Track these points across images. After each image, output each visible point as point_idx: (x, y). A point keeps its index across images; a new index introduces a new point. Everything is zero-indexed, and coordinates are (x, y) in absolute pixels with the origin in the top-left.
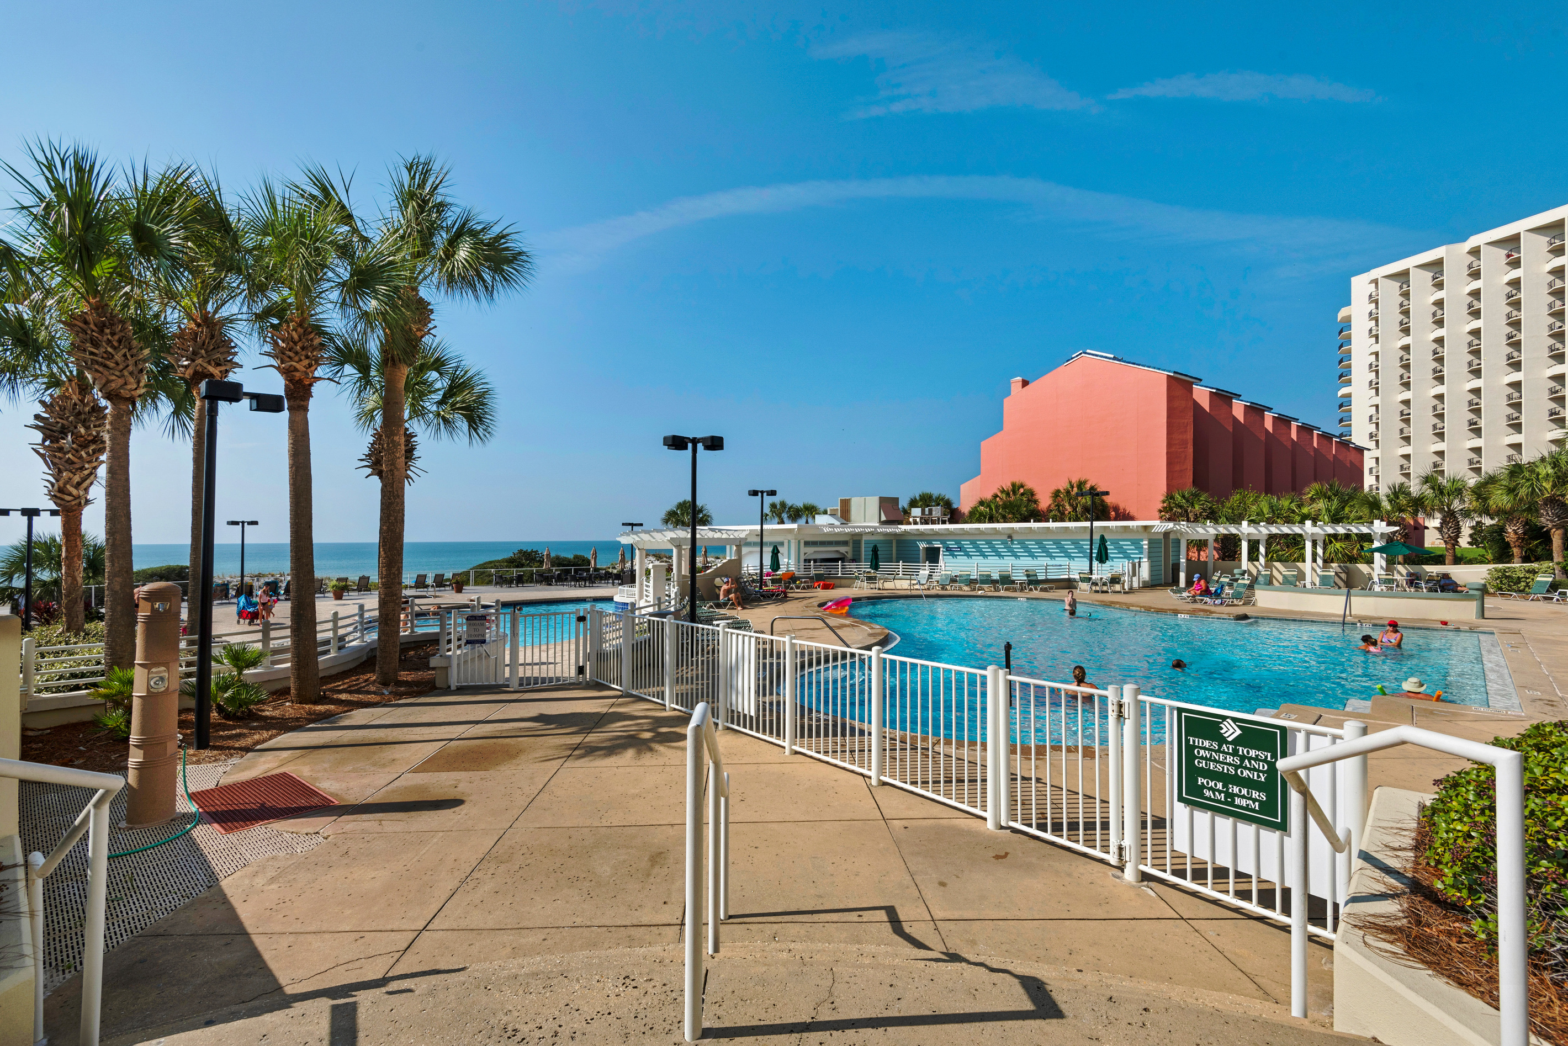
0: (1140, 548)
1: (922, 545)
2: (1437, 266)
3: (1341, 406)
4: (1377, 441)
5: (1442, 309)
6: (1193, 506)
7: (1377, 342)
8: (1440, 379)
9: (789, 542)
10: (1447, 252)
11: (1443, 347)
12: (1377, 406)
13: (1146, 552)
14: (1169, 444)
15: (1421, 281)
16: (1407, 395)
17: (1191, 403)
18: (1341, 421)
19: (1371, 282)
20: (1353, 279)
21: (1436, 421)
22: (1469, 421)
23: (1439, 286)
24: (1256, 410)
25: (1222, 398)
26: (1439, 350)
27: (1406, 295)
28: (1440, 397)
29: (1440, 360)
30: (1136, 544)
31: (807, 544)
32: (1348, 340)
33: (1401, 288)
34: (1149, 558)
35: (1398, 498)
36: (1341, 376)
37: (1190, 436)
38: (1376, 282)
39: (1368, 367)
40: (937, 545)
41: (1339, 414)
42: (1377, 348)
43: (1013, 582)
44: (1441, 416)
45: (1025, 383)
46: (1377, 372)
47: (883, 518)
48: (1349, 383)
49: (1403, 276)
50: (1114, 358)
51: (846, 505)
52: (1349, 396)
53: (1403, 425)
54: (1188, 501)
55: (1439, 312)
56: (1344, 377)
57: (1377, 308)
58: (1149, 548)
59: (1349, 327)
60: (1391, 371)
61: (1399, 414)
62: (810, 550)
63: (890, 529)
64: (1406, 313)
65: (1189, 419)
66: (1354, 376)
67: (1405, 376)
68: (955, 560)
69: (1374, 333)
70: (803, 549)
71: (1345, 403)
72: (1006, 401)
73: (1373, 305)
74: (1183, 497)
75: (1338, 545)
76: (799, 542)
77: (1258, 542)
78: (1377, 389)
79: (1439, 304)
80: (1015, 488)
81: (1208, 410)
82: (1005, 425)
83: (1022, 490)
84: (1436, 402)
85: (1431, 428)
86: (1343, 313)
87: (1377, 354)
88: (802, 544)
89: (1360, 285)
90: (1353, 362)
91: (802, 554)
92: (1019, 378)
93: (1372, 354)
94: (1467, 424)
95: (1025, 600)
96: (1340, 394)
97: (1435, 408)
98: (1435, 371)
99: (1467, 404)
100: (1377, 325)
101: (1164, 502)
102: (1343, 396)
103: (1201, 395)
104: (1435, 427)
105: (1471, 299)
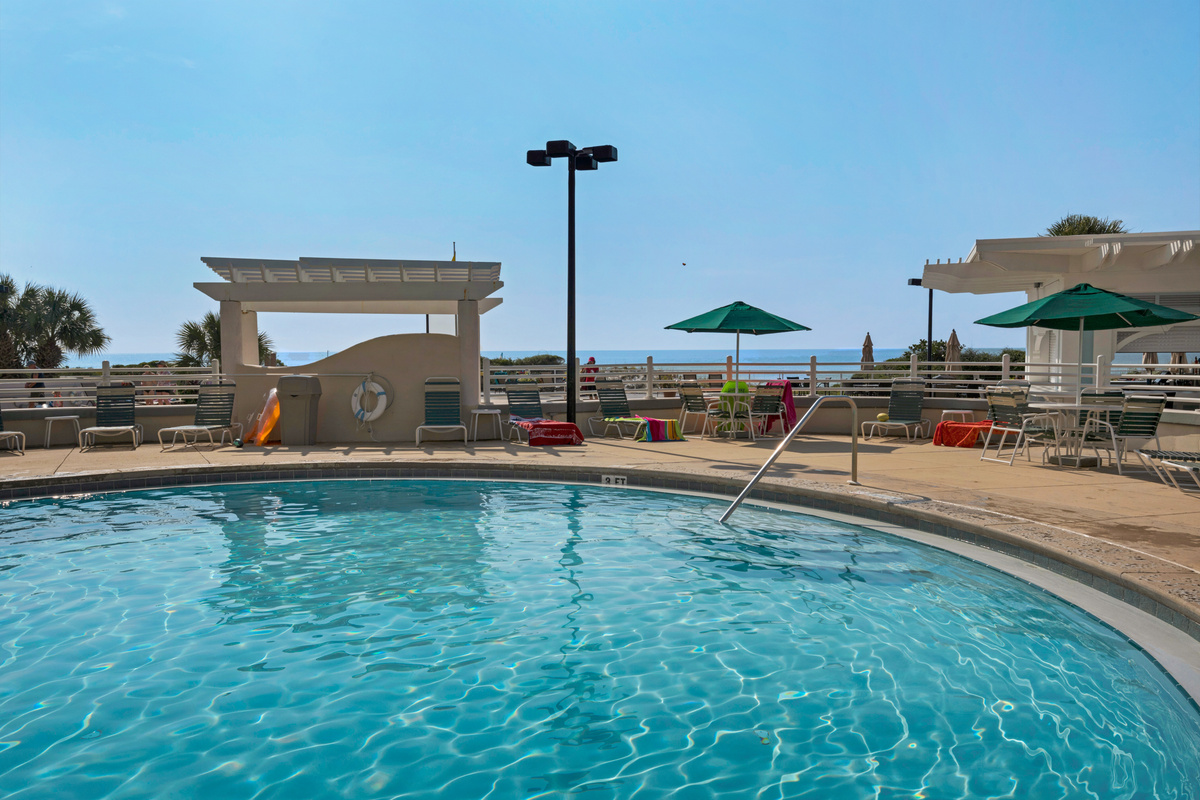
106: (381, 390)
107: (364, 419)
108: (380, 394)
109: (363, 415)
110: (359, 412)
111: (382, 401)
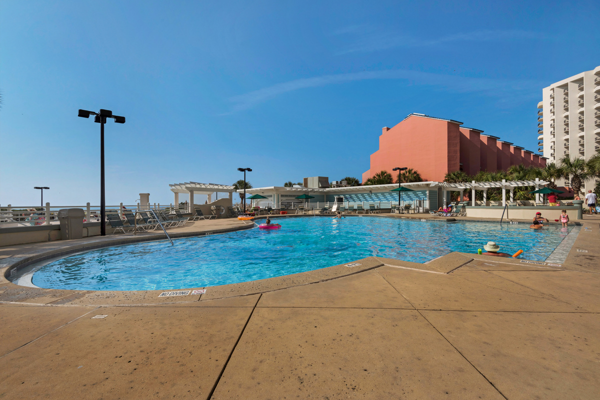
0: (425, 195)
1: (336, 197)
2: (580, 81)
3: (539, 143)
4: (554, 157)
5: (583, 99)
6: (458, 178)
7: (554, 115)
8: (582, 129)
9: (274, 195)
10: (585, 74)
11: (583, 115)
12: (554, 142)
13: (428, 196)
14: (449, 152)
15: (573, 90)
16: (567, 137)
17: (459, 134)
18: (539, 149)
19: (551, 90)
20: (543, 89)
21: (580, 147)
22: (595, 147)
23: (582, 89)
24: (493, 139)
25: (476, 133)
26: (582, 117)
27: (567, 94)
28: (582, 137)
29: (582, 121)
30: (424, 193)
31: (282, 196)
32: (542, 115)
33: (564, 91)
34: (429, 199)
35: (550, 170)
36: (539, 131)
37: (458, 148)
38: (553, 89)
39: (550, 126)
40: (342, 196)
41: (538, 147)
42: (554, 117)
43: (363, 210)
44: (583, 145)
45: (388, 129)
46: (554, 128)
47: (320, 186)
48: (542, 133)
49: (565, 87)
50: (425, 116)
51: (306, 180)
52: (542, 139)
53: (566, 150)
54: (456, 177)
55: (582, 101)
56: (540, 131)
57: (554, 100)
58: (429, 194)
59: (542, 110)
60: (560, 127)
61: (564, 145)
62: (284, 199)
63: (321, 190)
64: (567, 102)
65: (458, 141)
66: (544, 131)
67: (567, 128)
68: (349, 203)
69: (552, 111)
70: (280, 198)
71: (541, 142)
72: (381, 138)
73: (552, 99)
74: (454, 175)
75: (521, 193)
76: (278, 195)
77: (482, 191)
78: (554, 135)
79: (582, 97)
80: (383, 173)
81: (469, 138)
82: (380, 147)
83: (385, 174)
84: (580, 139)
85: (578, 150)
86: (539, 104)
87: (554, 120)
88: (280, 196)
89: (547, 92)
90: (544, 125)
91: (280, 200)
92: (386, 127)
93: (552, 120)
94: (595, 148)
96: (538, 138)
97: (580, 142)
98: (580, 126)
99: (595, 139)
100: (554, 108)
101: (446, 177)
102: (540, 139)
103: (465, 131)
104: (580, 150)
105: (596, 94)
106: (223, 209)
107: (222, 214)
111: (224, 211)
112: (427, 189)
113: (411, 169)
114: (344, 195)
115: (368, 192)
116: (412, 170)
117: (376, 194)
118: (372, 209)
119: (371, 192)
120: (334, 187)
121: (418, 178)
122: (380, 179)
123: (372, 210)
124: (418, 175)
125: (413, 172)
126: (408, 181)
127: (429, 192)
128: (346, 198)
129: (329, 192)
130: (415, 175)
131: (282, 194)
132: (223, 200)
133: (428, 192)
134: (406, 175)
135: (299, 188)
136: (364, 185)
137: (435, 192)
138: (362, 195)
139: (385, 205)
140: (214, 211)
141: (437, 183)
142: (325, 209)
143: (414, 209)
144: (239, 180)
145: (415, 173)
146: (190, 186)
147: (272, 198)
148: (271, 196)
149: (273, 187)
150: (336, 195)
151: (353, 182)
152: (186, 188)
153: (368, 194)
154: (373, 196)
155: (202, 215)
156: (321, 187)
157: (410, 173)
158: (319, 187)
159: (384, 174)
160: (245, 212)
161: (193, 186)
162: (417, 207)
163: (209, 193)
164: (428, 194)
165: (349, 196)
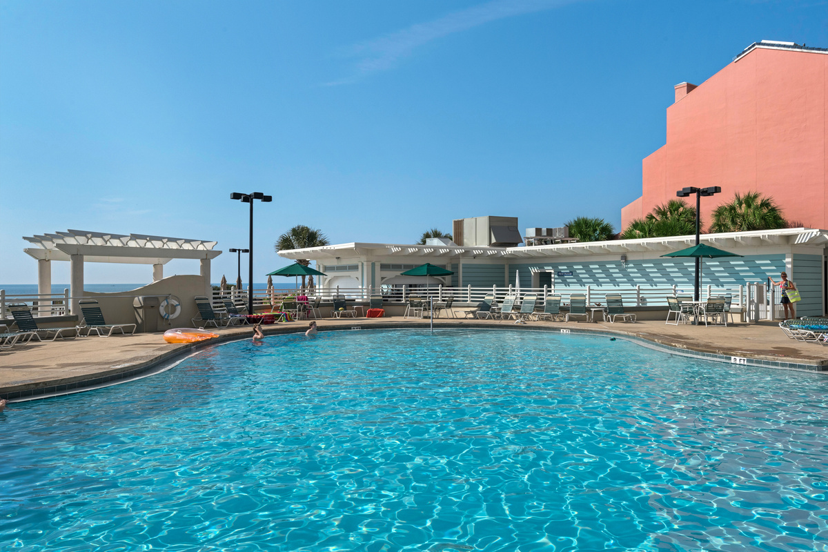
0: (781, 267)
1: (534, 270)
9: (363, 264)
30: (777, 260)
40: (549, 269)
45: (691, 88)
47: (494, 240)
50: (795, 46)
51: (459, 225)
58: (794, 266)
62: (390, 274)
63: (492, 252)
68: (568, 288)
70: (379, 273)
72: (670, 111)
76: (373, 265)
80: (675, 206)
82: (667, 139)
83: (681, 210)
88: (378, 268)
92: (684, 83)
95: (568, 332)
106: (177, 303)
107: (170, 318)
108: (177, 305)
109: (168, 316)
110: (165, 315)
111: (179, 309)
112: (786, 250)
113: (752, 194)
114: (555, 266)
115: (618, 258)
116: (756, 197)
117: (638, 264)
118: (615, 309)
119: (624, 258)
120: (530, 244)
121: (772, 219)
122: (664, 223)
123: (611, 311)
124: (773, 210)
125: (759, 202)
126: (745, 227)
127: (794, 260)
128: (560, 274)
129: (513, 257)
130: (765, 211)
131: (385, 262)
132: (176, 279)
133: (788, 260)
134: (739, 211)
135: (442, 248)
136: (624, 238)
137: (814, 259)
138: (602, 265)
139: (657, 297)
140: (140, 311)
141: (815, 232)
142: (485, 306)
143: (742, 312)
144: (295, 225)
145: (765, 204)
146: (75, 243)
147: (358, 273)
148: (355, 268)
149: (352, 245)
150: (533, 265)
151: (595, 230)
152: (58, 246)
153: (618, 265)
154: (632, 269)
155: (101, 321)
156: (495, 245)
157: (749, 206)
158: (490, 244)
159: (677, 209)
160: (251, 313)
161: (82, 240)
162: (751, 302)
163: (156, 260)
164: (789, 266)
165: (568, 269)
